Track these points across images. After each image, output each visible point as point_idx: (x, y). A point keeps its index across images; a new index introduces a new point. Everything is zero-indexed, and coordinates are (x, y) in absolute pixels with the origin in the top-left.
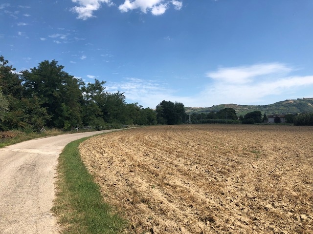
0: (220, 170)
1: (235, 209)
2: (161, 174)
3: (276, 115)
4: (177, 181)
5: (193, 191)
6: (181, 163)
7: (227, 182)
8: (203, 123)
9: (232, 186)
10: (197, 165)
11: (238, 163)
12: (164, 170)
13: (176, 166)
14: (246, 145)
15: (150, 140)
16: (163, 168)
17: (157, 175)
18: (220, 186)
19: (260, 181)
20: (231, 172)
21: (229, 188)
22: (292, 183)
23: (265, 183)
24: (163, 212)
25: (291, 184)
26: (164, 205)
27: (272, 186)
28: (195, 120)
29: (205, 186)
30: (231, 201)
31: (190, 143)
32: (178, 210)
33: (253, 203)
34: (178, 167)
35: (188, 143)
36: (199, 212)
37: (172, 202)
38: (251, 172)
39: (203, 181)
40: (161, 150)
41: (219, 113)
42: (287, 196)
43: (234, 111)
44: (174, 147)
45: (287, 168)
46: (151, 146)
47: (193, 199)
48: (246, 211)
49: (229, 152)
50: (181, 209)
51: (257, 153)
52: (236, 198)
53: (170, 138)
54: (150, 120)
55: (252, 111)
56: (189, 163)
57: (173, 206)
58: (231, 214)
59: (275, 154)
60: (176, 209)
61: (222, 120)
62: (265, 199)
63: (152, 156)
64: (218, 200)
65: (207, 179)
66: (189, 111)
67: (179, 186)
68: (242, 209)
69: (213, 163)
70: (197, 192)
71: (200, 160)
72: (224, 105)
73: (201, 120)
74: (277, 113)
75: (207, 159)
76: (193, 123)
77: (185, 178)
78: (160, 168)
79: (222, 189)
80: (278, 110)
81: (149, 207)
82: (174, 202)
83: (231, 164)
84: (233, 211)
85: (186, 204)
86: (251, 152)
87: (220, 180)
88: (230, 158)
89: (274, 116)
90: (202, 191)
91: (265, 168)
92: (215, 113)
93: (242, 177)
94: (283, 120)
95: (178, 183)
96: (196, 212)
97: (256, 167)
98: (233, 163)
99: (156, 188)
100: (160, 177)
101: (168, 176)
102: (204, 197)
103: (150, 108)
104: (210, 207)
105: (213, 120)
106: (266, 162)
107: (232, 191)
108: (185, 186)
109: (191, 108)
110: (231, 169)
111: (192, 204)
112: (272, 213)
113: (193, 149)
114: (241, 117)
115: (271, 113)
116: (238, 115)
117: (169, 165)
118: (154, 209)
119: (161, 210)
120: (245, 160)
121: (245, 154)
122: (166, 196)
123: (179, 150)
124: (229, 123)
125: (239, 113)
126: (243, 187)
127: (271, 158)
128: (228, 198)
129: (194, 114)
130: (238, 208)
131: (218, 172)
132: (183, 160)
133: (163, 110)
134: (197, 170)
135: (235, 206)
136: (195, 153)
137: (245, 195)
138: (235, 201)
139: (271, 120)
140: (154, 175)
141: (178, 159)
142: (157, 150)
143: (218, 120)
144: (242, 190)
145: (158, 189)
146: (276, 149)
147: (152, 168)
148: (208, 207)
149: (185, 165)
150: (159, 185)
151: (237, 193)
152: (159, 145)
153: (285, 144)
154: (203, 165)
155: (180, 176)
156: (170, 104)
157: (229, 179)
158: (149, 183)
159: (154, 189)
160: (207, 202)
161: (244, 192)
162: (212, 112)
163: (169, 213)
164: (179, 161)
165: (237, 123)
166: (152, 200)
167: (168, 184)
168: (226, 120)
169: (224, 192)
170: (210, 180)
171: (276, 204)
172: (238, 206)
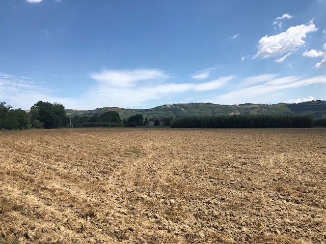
0: (102, 170)
1: (115, 204)
2: (37, 180)
3: (156, 119)
4: (55, 185)
5: (73, 193)
6: (60, 167)
7: (108, 180)
8: (86, 126)
9: (114, 184)
10: (78, 167)
11: (120, 162)
12: (40, 175)
13: (55, 170)
14: (128, 146)
15: (22, 146)
16: (39, 174)
17: (32, 181)
18: (102, 184)
19: (139, 176)
20: (113, 171)
21: (110, 185)
22: (166, 175)
23: (144, 178)
24: (39, 216)
25: (165, 177)
26: (40, 209)
27: (149, 180)
28: (77, 123)
29: (86, 187)
30: (112, 197)
31: (71, 146)
32: (57, 212)
33: (132, 196)
34: (58, 171)
35: (69, 146)
36: (79, 210)
37: (50, 205)
38: (132, 169)
39: (85, 182)
40: (37, 155)
41: (103, 116)
42: (161, 186)
43: (118, 115)
44: (53, 151)
45: (163, 164)
46: (24, 151)
47: (73, 199)
48: (125, 203)
49: (112, 153)
50: (61, 210)
51: (137, 152)
52: (117, 193)
53: (47, 143)
54: (22, 123)
55: (135, 114)
56: (69, 166)
57: (51, 209)
58: (111, 208)
59: (154, 153)
60: (54, 211)
61: (105, 123)
62: (142, 192)
63: (25, 162)
64: (99, 197)
65: (88, 180)
66: (70, 114)
67: (58, 189)
68: (122, 202)
69: (94, 164)
70: (78, 192)
71: (81, 163)
72: (107, 108)
73: (84, 123)
74: (156, 116)
75: (89, 161)
76: (75, 126)
77: (65, 182)
78: (35, 174)
79: (103, 187)
80: (158, 113)
81: (22, 214)
82: (53, 204)
83: (112, 164)
84: (113, 205)
85: (65, 205)
86: (132, 152)
87: (101, 179)
88: (113, 159)
89: (154, 120)
90: (83, 192)
91: (144, 166)
92: (99, 116)
93: (123, 174)
94: (161, 123)
95: (57, 186)
96: (76, 210)
97: (136, 165)
98: (115, 163)
99: (31, 194)
100: (36, 182)
101: (45, 180)
102: (85, 197)
103: (22, 109)
104: (92, 205)
105: (97, 123)
106: (145, 159)
107: (113, 188)
108: (64, 189)
109: (72, 110)
110: (113, 169)
111: (72, 204)
112: (147, 201)
113: (75, 153)
114: (124, 120)
115: (151, 117)
116: (121, 119)
117: (46, 170)
118: (28, 215)
119: (37, 214)
120: (127, 160)
121: (126, 154)
122: (44, 200)
123: (59, 154)
124: (112, 126)
125: (123, 117)
126: (123, 184)
127: (150, 157)
128: (109, 194)
129: (76, 117)
130: (118, 202)
131: (100, 173)
132: (63, 164)
133: (40, 112)
134: (78, 172)
135: (115, 201)
136: (76, 156)
137: (125, 190)
138: (116, 196)
139: (151, 123)
140: (28, 181)
141: (57, 163)
142: (32, 155)
143: (102, 123)
144: (122, 185)
145: (33, 194)
146: (154, 149)
147: (25, 174)
148: (89, 205)
149: (65, 168)
150: (34, 190)
151: (117, 189)
152: (34, 150)
153: (162, 143)
154: (85, 167)
155: (59, 180)
156: (48, 105)
157: (110, 177)
158: (22, 190)
159: (28, 195)
160: (88, 201)
161: (124, 188)
162: (96, 115)
163: (46, 216)
164: (59, 165)
165: (120, 126)
166: (26, 206)
167: (45, 189)
168: (109, 123)
169: (105, 190)
170: (92, 180)
171: (152, 194)
172: (118, 200)
